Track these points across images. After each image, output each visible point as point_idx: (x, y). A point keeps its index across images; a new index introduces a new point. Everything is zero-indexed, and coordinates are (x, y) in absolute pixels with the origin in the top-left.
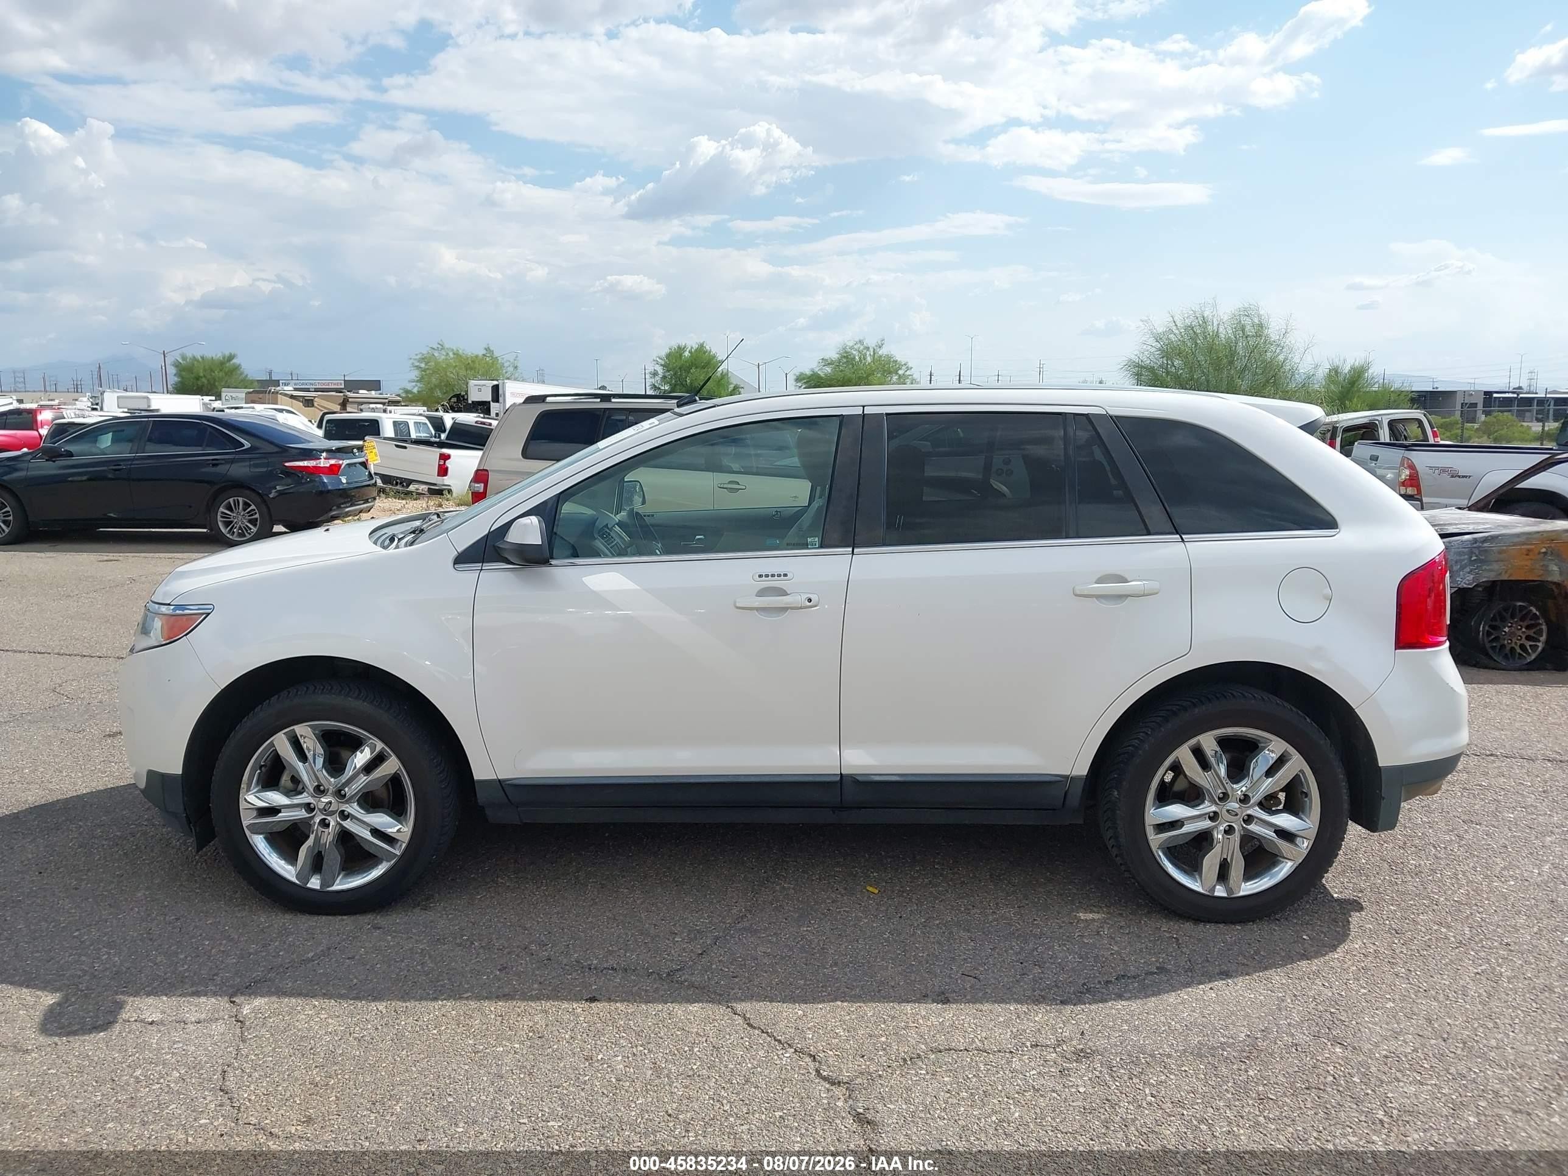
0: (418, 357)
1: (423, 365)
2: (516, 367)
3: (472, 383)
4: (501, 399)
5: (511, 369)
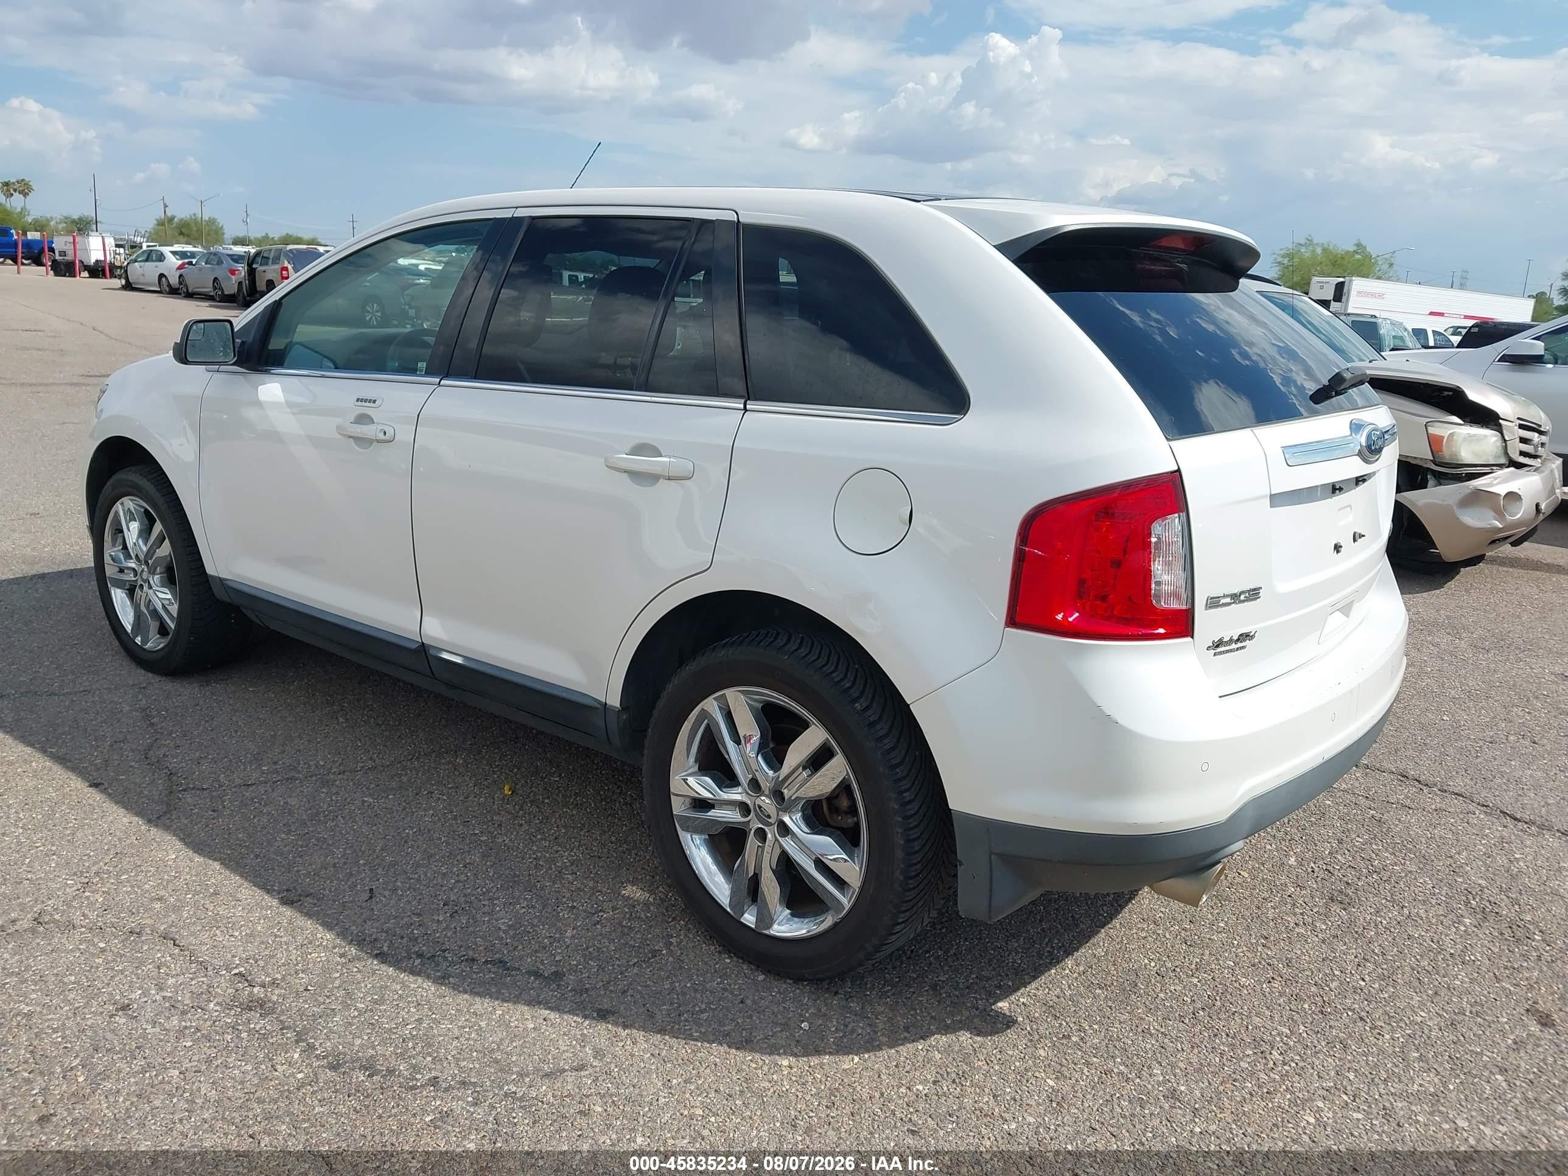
0: (1282, 252)
1: (1286, 261)
2: (1391, 265)
3: (1315, 279)
4: (1344, 298)
5: (1385, 267)
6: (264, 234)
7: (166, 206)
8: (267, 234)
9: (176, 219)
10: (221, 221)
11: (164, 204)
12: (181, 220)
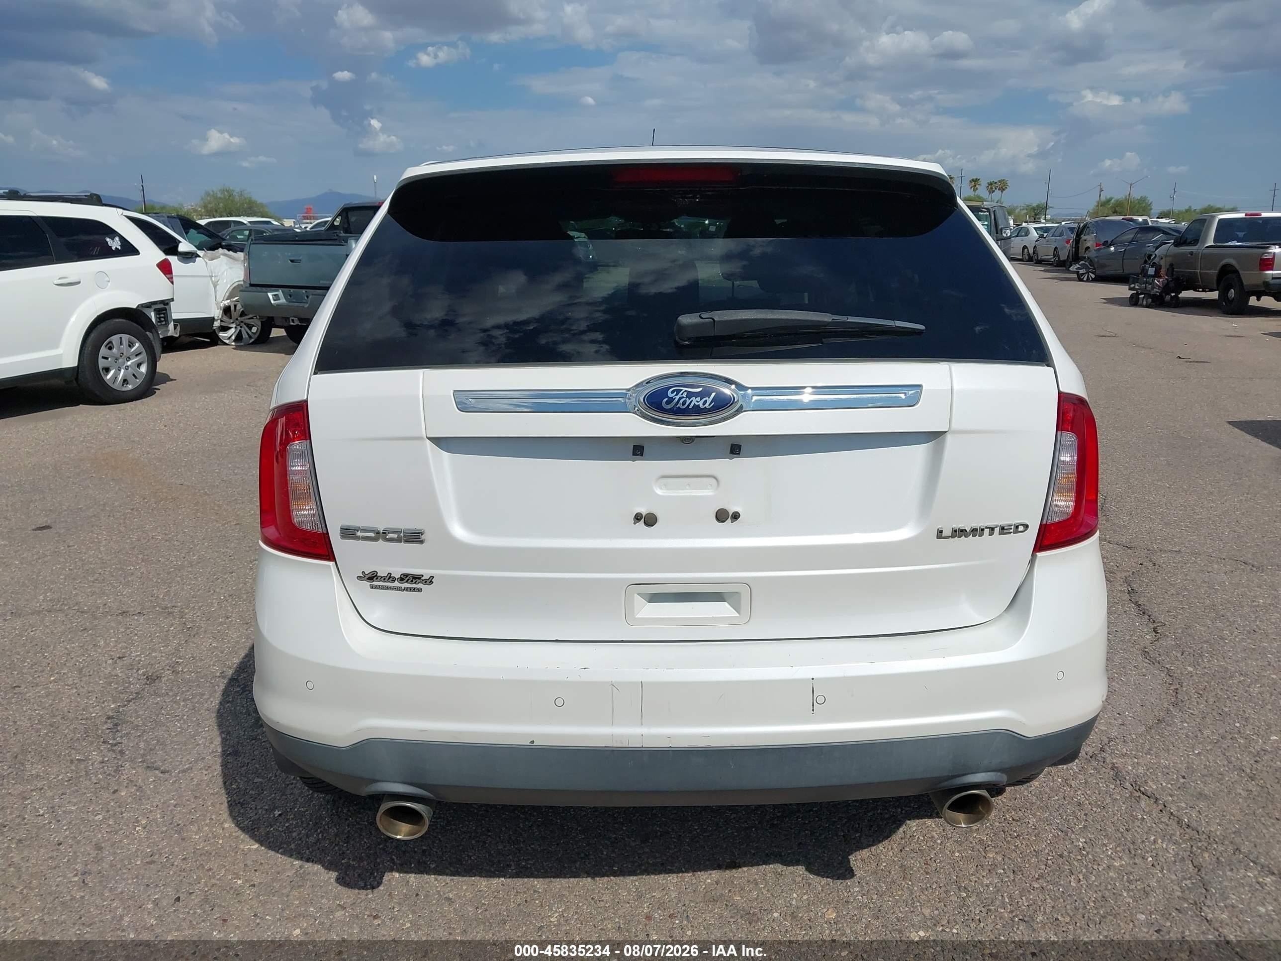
6: (1187, 208)
7: (1101, 190)
8: (1190, 207)
9: (1113, 201)
10: (1150, 199)
11: (1101, 189)
12: (1117, 201)
